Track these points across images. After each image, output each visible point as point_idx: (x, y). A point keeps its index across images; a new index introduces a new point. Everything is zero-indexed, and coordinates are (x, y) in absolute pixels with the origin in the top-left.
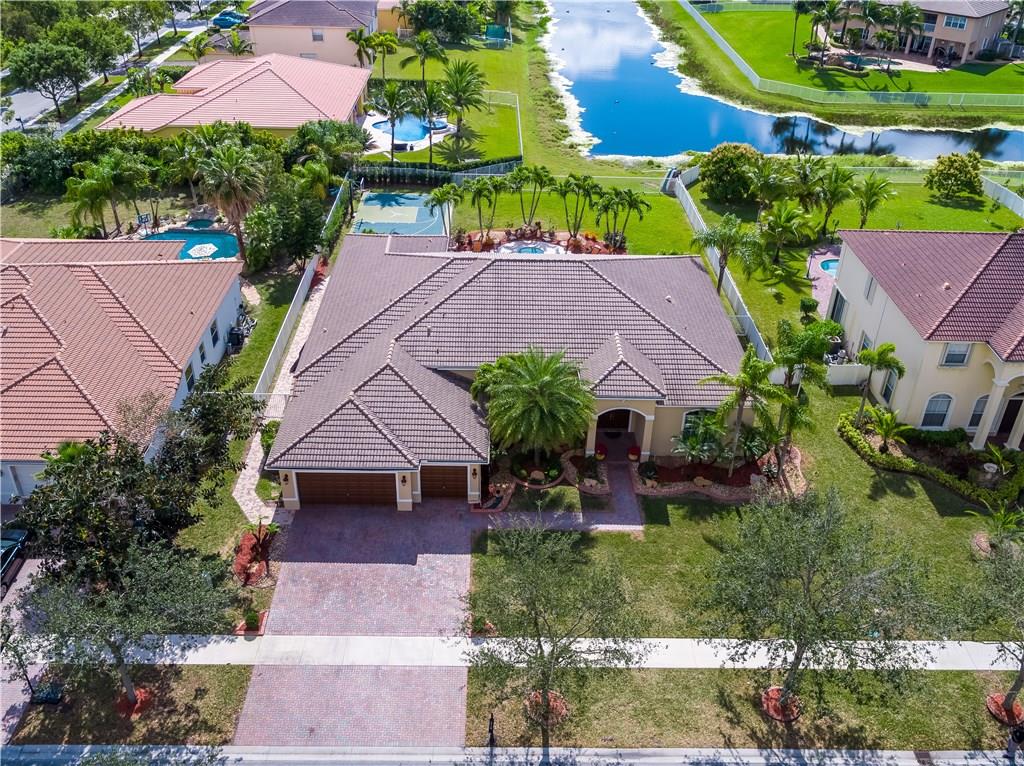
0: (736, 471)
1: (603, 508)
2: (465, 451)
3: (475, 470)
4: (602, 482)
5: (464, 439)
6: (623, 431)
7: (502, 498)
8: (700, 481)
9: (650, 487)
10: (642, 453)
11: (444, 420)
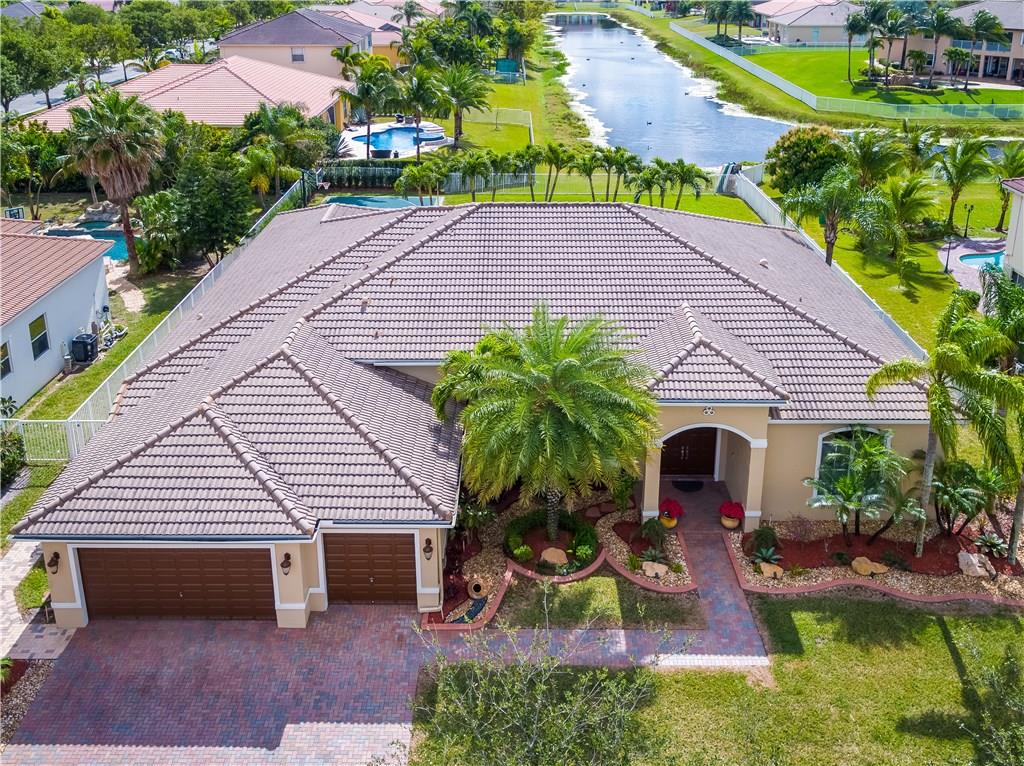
0: (929, 547)
1: (683, 621)
2: (408, 503)
3: (429, 542)
4: (677, 569)
5: (407, 480)
6: (704, 479)
7: (484, 600)
8: (863, 564)
9: (768, 578)
10: (747, 513)
11: (372, 444)
